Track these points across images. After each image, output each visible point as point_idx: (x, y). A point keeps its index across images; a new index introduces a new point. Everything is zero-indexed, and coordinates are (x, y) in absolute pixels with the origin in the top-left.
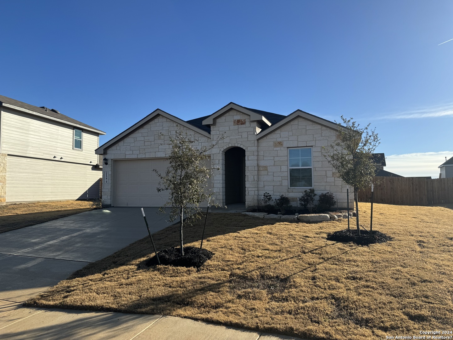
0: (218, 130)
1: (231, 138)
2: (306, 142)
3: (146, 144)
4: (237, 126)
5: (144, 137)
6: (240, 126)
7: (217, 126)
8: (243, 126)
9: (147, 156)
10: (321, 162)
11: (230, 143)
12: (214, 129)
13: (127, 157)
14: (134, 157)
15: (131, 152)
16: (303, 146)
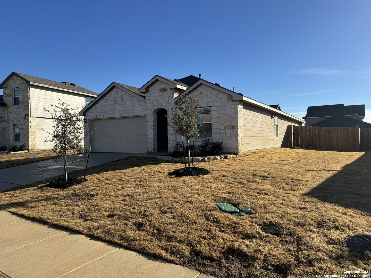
0: (150, 96)
1: (158, 102)
2: (207, 103)
3: (109, 107)
4: (162, 93)
5: (107, 102)
6: (164, 93)
7: (150, 93)
8: (166, 92)
9: (109, 116)
10: (217, 119)
11: (157, 106)
12: (147, 96)
13: (98, 117)
14: (102, 117)
15: (100, 114)
16: (205, 106)
